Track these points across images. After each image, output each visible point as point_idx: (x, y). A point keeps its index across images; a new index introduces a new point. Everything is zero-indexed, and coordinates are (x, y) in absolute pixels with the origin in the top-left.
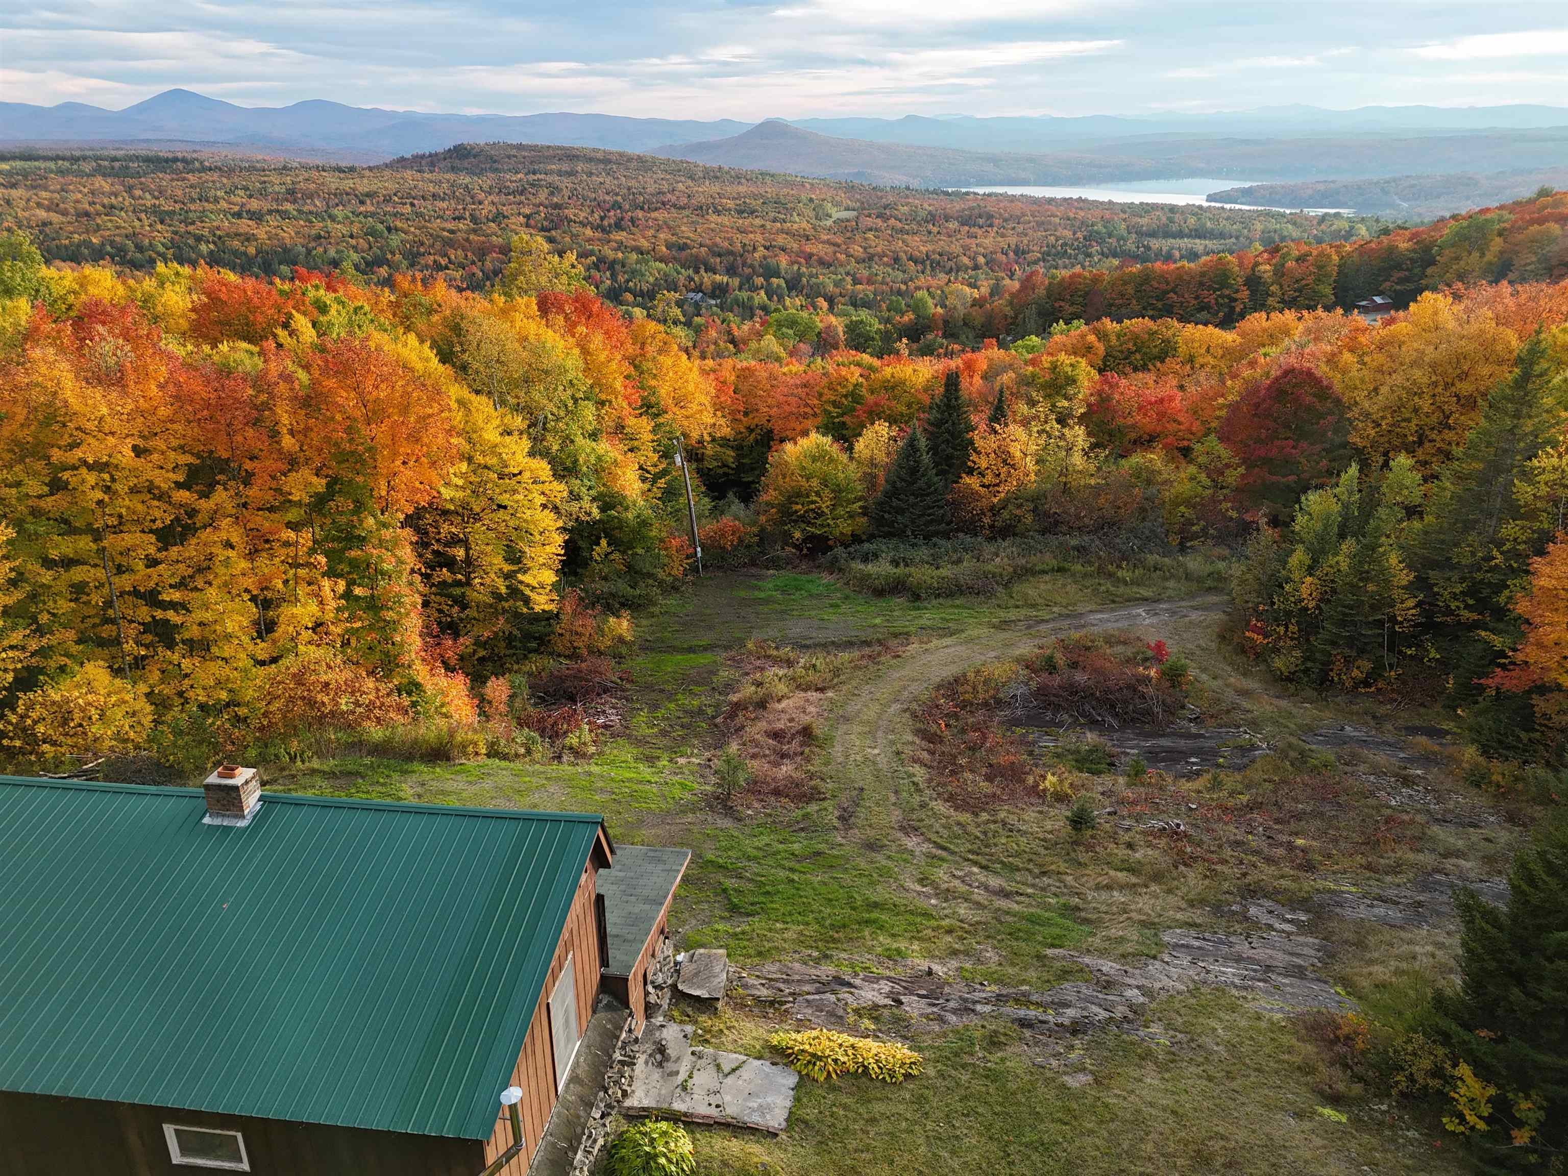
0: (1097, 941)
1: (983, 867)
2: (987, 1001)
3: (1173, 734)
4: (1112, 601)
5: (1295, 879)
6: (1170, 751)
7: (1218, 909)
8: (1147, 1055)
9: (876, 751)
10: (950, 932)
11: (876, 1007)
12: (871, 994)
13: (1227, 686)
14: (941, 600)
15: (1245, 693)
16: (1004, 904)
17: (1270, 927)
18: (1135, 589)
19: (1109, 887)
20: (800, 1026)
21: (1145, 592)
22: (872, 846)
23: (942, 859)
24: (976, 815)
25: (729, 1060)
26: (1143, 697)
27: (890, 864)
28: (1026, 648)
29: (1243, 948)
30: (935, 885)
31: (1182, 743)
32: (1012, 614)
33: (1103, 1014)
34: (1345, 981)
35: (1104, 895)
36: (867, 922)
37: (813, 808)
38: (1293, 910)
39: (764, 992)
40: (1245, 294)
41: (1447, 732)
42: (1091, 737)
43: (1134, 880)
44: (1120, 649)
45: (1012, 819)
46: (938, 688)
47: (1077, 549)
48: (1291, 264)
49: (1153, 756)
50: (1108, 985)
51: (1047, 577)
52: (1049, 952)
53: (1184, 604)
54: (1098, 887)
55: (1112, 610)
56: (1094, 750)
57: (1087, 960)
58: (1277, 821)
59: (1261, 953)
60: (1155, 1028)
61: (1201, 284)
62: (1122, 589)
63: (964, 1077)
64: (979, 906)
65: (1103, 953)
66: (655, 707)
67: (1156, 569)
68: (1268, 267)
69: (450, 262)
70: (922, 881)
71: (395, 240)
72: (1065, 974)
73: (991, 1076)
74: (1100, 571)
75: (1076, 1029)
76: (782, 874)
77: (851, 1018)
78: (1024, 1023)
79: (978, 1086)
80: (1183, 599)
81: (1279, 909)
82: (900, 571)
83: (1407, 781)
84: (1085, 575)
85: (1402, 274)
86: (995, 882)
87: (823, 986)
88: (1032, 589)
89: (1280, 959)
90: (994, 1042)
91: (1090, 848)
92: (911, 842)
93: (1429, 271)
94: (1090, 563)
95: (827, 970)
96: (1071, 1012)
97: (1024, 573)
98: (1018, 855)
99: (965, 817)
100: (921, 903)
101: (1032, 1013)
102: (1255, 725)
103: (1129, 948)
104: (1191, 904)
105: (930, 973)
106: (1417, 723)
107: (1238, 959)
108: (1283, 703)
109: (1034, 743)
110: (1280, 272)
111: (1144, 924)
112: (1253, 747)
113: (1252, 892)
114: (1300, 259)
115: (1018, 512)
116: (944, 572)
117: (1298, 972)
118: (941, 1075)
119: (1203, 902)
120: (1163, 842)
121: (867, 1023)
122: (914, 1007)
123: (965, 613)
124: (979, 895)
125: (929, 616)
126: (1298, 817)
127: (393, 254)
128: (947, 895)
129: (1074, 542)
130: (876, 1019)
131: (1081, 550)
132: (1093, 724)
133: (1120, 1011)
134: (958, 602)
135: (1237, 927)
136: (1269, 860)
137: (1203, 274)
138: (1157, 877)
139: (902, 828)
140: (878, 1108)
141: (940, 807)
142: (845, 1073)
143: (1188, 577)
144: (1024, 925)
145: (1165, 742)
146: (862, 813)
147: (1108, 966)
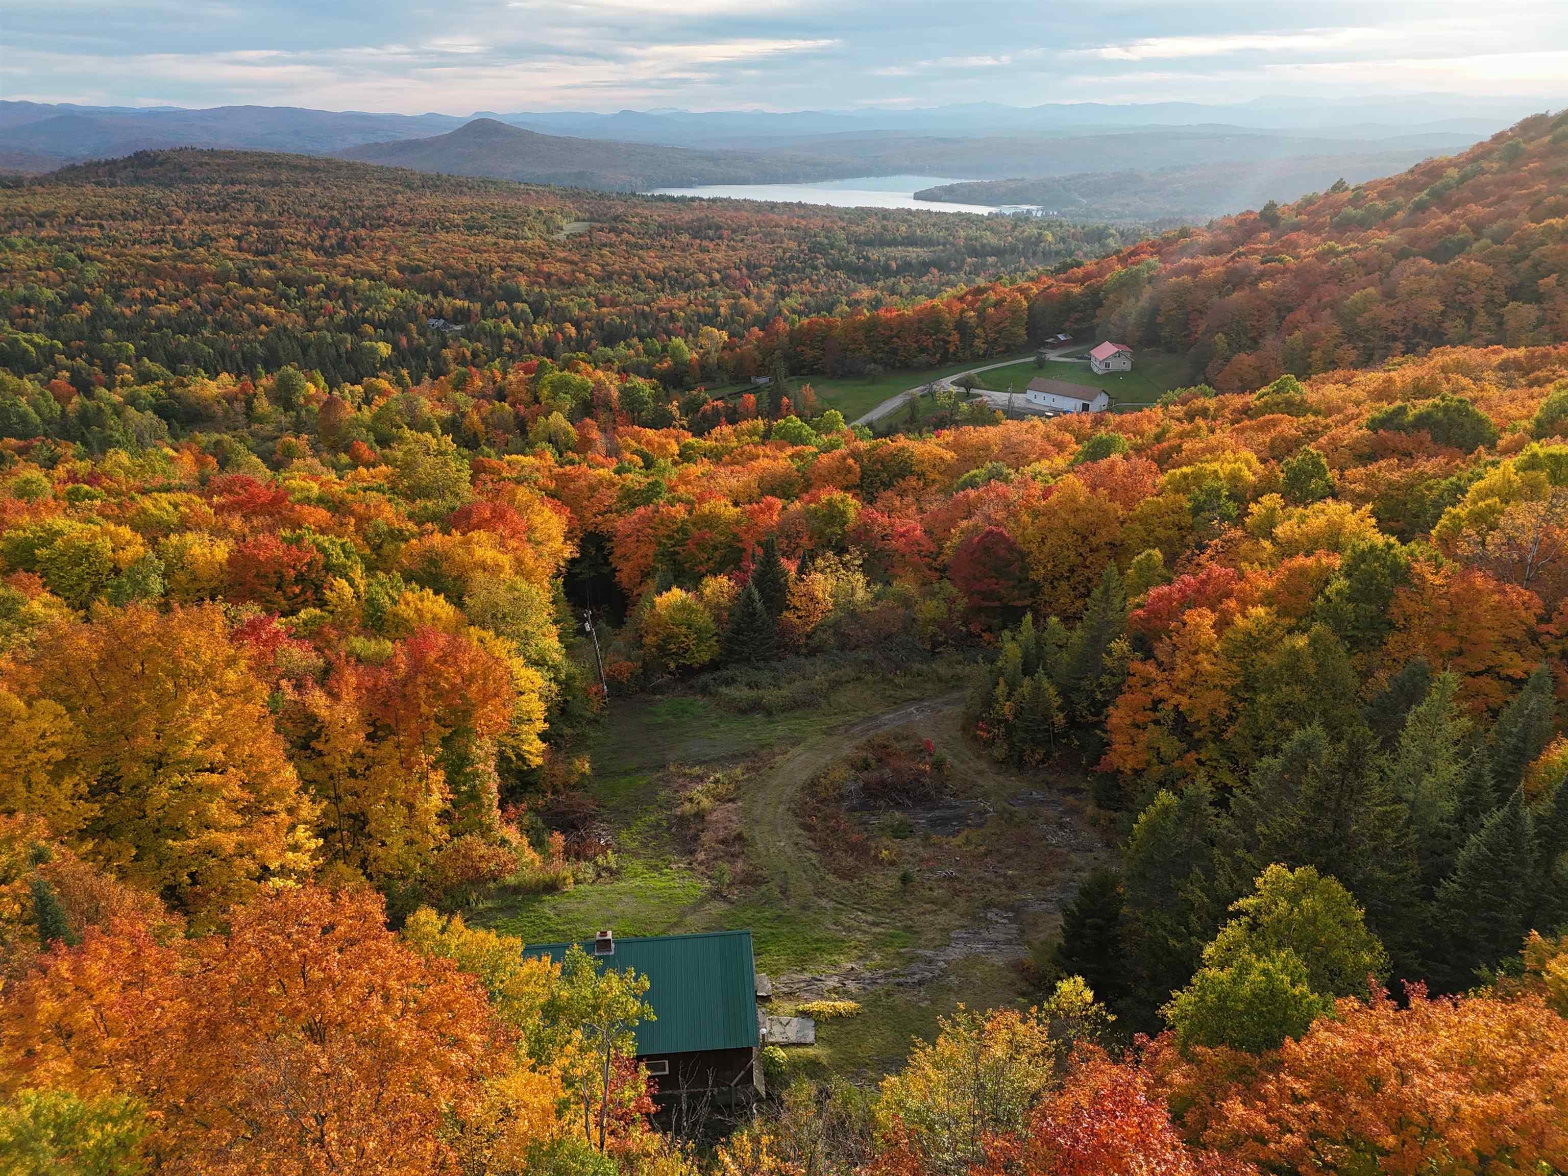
0: (922, 942)
1: (863, 911)
2: (881, 978)
3: (943, 807)
4: (896, 703)
5: (1007, 895)
6: (941, 818)
7: (974, 918)
8: (950, 989)
9: (782, 844)
10: (855, 948)
11: (835, 988)
12: (832, 982)
13: (969, 768)
14: (785, 714)
15: (980, 773)
16: (877, 930)
17: (997, 922)
18: (908, 692)
19: (924, 913)
20: (807, 1001)
21: (914, 694)
22: (805, 907)
23: (842, 910)
24: (852, 881)
25: (785, 1019)
26: (923, 785)
27: (817, 917)
28: (847, 750)
29: (985, 934)
30: (842, 924)
31: (949, 813)
32: (834, 721)
33: (930, 975)
34: (1029, 943)
35: (922, 917)
36: (817, 949)
37: (764, 888)
38: (1007, 912)
39: (786, 990)
40: (955, 337)
41: (1084, 790)
42: (898, 815)
43: (935, 908)
44: (905, 744)
45: (871, 881)
46: (803, 789)
47: (866, 662)
48: (991, 311)
49: (933, 823)
50: (930, 962)
51: (850, 686)
52: (902, 950)
53: (939, 700)
54: (919, 914)
55: (896, 710)
56: (902, 823)
57: (919, 951)
58: (999, 862)
59: (993, 936)
60: (952, 978)
61: (920, 329)
62: (899, 693)
63: (880, 1010)
64: (865, 932)
65: (926, 947)
66: (629, 826)
67: (919, 675)
68: (972, 313)
69: (160, 294)
70: (835, 924)
71: (92, 272)
72: (911, 960)
73: (891, 1008)
74: (884, 679)
75: (920, 983)
76: (767, 931)
77: (826, 995)
78: (899, 984)
79: (886, 1013)
80: (937, 697)
81: (1000, 912)
82: (753, 693)
83: (1061, 826)
84: (874, 682)
85: (1077, 315)
86: (870, 918)
87: (809, 983)
88: (843, 697)
89: (1002, 937)
90: (888, 994)
91: (912, 893)
92: (823, 902)
93: (1098, 313)
94: (877, 674)
95: (807, 976)
96: (917, 977)
97: (835, 685)
98: (878, 902)
99: (847, 883)
100: (838, 935)
101: (902, 980)
102: (986, 796)
103: (937, 943)
104: (962, 916)
105: (852, 969)
106: (1068, 785)
107: (984, 941)
108: (1001, 778)
109: (866, 823)
110: (982, 316)
111: (941, 930)
112: (987, 812)
113: (988, 906)
114: (998, 304)
115: (824, 637)
116: (784, 692)
117: (1009, 942)
118: (871, 1011)
119: (967, 914)
120: (945, 884)
121: (834, 996)
122: (852, 986)
123: (803, 722)
124: (865, 927)
125: (781, 729)
126: (1009, 857)
127: (91, 286)
128: (849, 929)
129: (864, 657)
130: (837, 993)
131: (870, 663)
132: (899, 806)
133: (937, 972)
134: (797, 714)
135: (983, 925)
136: (996, 886)
137: (920, 321)
138: (945, 905)
139: (816, 894)
140: (850, 1028)
141: (831, 877)
142: (832, 1017)
143: (940, 679)
144: (888, 939)
145: (937, 813)
146: (791, 888)
147: (929, 953)
